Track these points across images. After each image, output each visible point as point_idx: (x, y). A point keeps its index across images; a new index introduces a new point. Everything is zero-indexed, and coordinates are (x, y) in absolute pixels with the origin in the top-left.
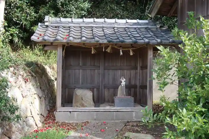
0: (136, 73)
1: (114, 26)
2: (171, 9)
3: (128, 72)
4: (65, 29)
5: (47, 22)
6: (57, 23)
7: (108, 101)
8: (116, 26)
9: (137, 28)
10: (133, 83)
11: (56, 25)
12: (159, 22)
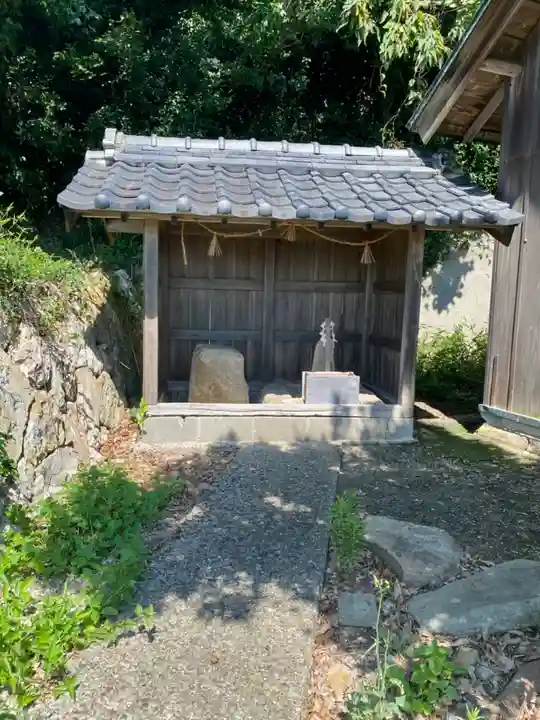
0: (359, 303)
1: (309, 165)
2: (476, 117)
3: (340, 296)
4: (168, 170)
5: (112, 147)
6: (143, 151)
7: (284, 376)
8: (315, 165)
9: (378, 172)
10: (350, 326)
11: (140, 158)
12: (440, 157)
